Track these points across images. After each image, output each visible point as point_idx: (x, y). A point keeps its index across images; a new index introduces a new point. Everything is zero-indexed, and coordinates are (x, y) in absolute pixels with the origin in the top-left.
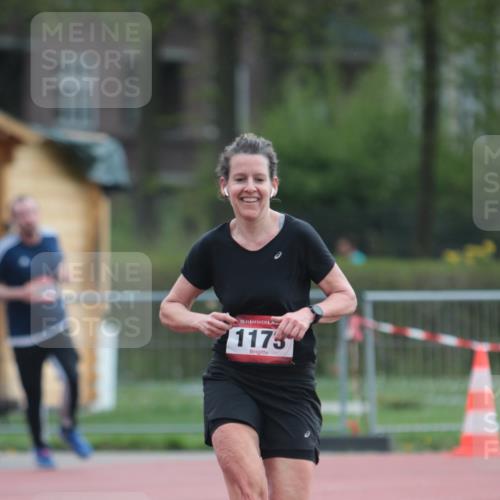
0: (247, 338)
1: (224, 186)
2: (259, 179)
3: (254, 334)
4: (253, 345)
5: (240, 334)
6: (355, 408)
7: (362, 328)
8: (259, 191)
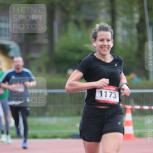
0: (104, 94)
1: (94, 42)
2: (108, 40)
3: (106, 92)
4: (106, 96)
5: (101, 92)
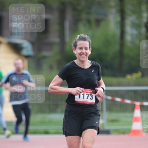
1: (75, 50)
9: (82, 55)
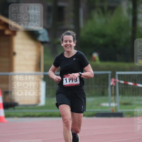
0: (68, 80)
1: (62, 44)
6: (113, 105)
7: (115, 82)
8: (70, 44)
9: (67, 47)
